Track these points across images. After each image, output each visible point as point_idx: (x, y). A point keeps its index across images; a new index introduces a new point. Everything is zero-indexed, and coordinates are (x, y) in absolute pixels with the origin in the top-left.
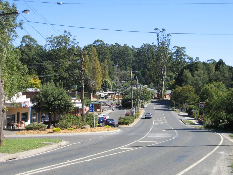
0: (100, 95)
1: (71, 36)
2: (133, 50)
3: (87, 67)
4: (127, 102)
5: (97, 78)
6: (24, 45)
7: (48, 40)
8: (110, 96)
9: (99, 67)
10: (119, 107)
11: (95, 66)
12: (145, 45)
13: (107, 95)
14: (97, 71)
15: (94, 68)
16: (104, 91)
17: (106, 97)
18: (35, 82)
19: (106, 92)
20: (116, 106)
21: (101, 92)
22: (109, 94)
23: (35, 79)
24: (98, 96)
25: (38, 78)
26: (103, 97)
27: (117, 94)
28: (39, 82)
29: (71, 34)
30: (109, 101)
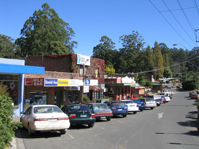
0: (162, 81)
1: (138, 34)
2: (186, 52)
3: (151, 58)
4: (188, 84)
5: (160, 66)
6: (103, 43)
7: (120, 38)
8: (171, 81)
9: (161, 57)
10: (179, 90)
11: (158, 57)
12: (195, 48)
13: (168, 80)
14: (160, 60)
15: (157, 58)
16: (165, 78)
17: (167, 82)
18: (110, 71)
19: (167, 79)
20: (176, 89)
21: (163, 78)
22: (170, 80)
23: (110, 68)
24: (161, 81)
25: (113, 68)
26: (165, 82)
27: (176, 80)
28: (113, 70)
29: (138, 33)
30: (170, 85)
